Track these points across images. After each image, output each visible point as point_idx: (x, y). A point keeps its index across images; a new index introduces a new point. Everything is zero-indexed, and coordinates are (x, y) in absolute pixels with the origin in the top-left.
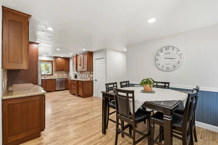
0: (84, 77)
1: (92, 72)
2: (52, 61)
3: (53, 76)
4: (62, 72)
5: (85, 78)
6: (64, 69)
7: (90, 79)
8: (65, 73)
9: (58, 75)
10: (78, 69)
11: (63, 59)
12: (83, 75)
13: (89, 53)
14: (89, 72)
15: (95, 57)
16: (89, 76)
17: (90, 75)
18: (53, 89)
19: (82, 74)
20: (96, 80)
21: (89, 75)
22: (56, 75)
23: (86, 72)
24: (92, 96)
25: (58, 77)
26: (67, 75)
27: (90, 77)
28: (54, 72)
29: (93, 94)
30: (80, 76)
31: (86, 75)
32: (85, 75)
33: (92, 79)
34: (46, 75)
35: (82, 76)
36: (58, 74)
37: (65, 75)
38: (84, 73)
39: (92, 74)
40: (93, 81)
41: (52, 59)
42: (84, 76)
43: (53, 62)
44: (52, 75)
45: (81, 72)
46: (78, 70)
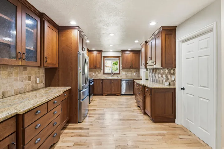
0: (158, 79)
1: (174, 70)
2: (119, 57)
3: (121, 75)
4: (131, 70)
5: (159, 81)
6: (133, 67)
7: (170, 84)
8: (135, 72)
9: (126, 75)
10: (147, 65)
11: (132, 53)
12: (156, 75)
13: (166, 30)
14: (167, 71)
15: (180, 36)
16: (167, 79)
17: (169, 76)
18: (118, 92)
19: (155, 73)
20: (183, 89)
21: (167, 77)
22: (123, 73)
23: (162, 71)
24: (174, 122)
25: (126, 77)
26: (137, 75)
27: (170, 81)
28: (121, 71)
29: (175, 118)
30: (152, 77)
31: (162, 77)
32: (160, 75)
33: (174, 84)
34: (112, 74)
35: (155, 77)
36: (126, 73)
37: (135, 74)
38: (158, 71)
39: (174, 74)
40: (175, 89)
41: (120, 54)
42: (159, 77)
43: (121, 58)
44: (119, 74)
45: (153, 69)
46: (148, 67)
